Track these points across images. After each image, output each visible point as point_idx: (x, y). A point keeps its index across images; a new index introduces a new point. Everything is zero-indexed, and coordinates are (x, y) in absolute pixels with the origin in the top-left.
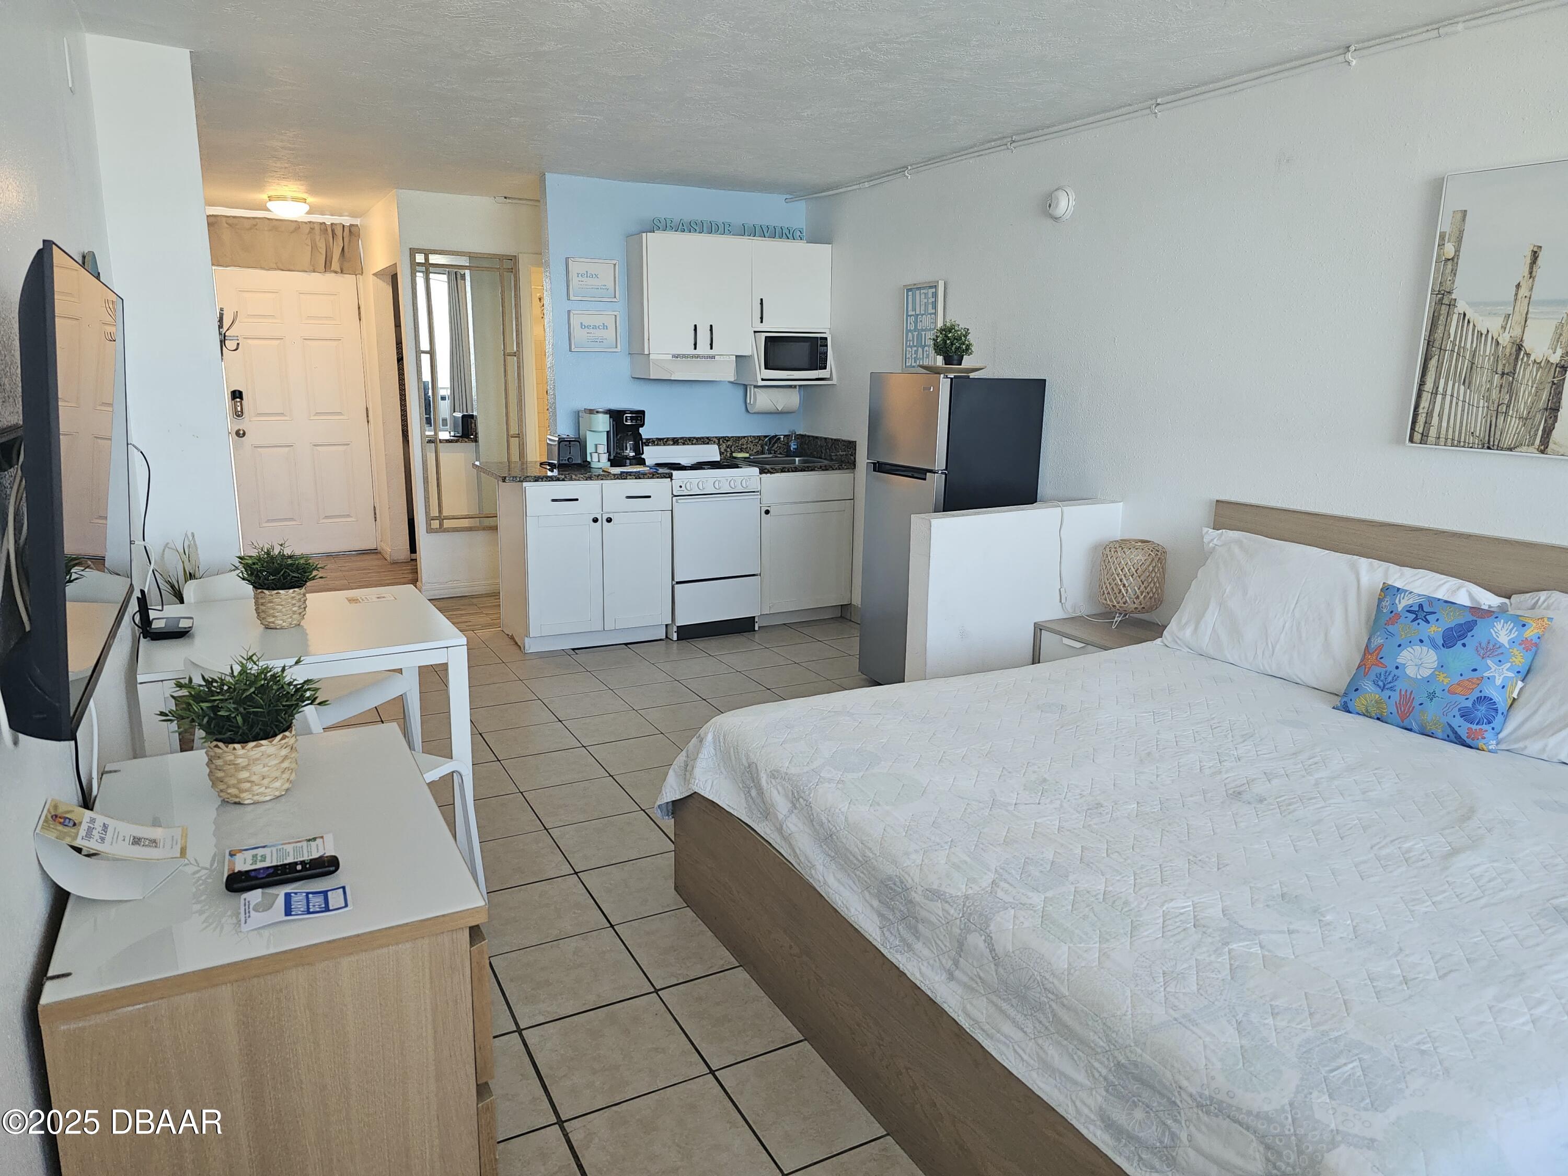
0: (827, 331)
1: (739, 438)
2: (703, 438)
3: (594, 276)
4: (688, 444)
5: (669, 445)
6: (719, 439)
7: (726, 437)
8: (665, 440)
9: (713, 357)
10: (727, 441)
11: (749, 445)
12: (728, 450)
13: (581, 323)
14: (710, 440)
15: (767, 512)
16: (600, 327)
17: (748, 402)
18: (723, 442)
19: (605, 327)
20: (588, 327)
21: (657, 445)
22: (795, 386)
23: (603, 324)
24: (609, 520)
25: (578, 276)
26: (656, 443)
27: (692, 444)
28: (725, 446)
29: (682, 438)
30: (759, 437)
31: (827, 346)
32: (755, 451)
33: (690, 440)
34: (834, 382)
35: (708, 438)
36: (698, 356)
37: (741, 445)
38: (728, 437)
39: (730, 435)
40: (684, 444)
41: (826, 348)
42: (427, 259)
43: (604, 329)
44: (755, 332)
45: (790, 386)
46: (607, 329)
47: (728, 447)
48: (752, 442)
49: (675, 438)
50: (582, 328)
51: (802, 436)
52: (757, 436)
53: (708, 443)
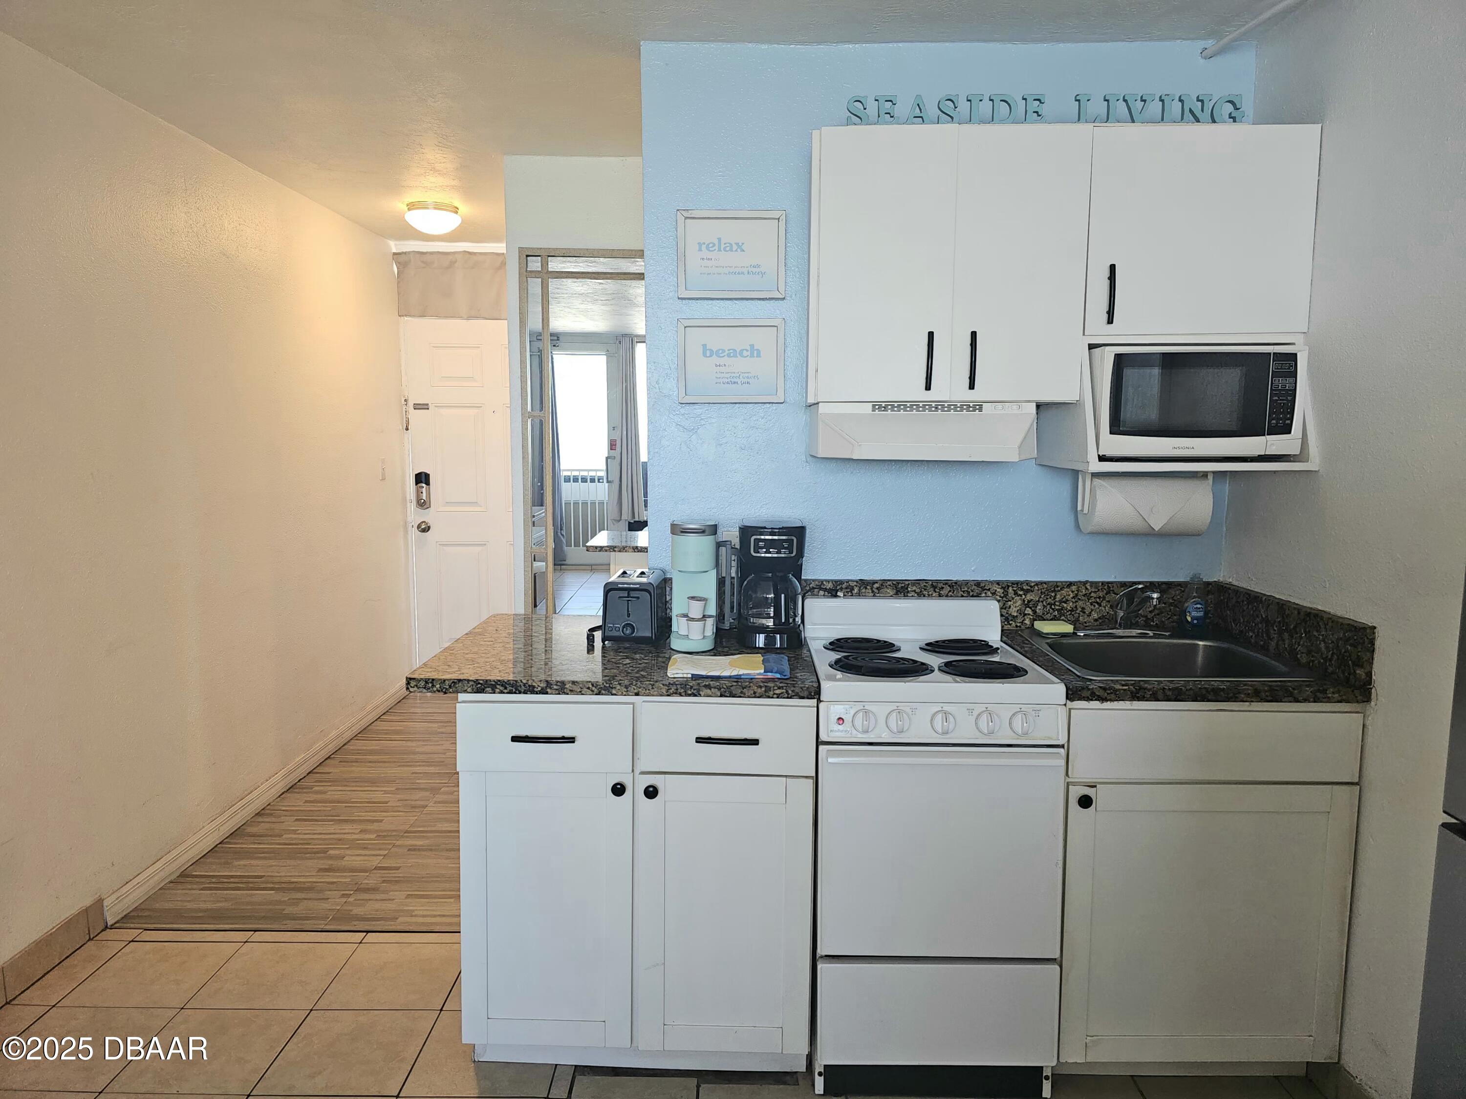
0: (1299, 340)
1: (1056, 587)
2: (967, 583)
3: (735, 247)
4: (930, 596)
5: (884, 597)
6: (1005, 586)
7: (1022, 583)
8: (876, 585)
9: (978, 407)
10: (1027, 592)
11: (1080, 603)
12: (1028, 611)
13: (704, 346)
14: (983, 589)
15: (1085, 802)
16: (745, 353)
17: (1079, 508)
18: (1016, 593)
19: (754, 352)
20: (719, 353)
21: (859, 595)
22: (1204, 475)
23: (752, 346)
24: (651, 792)
25: (700, 250)
26: (856, 590)
27: (940, 596)
28: (1019, 602)
29: (917, 582)
30: (1108, 587)
31: (1294, 375)
32: (1095, 615)
33: (934, 587)
34: (1313, 465)
35: (978, 584)
36: (939, 406)
37: (1061, 602)
38: (1027, 583)
39: (1034, 578)
40: (920, 595)
41: (1292, 380)
42: (544, 264)
43: (752, 356)
44: (1091, 347)
45: (1193, 475)
46: (759, 356)
47: (1027, 606)
48: (1088, 596)
49: (899, 582)
50: (705, 355)
51: (1220, 588)
52: (1103, 583)
53: (978, 596)
